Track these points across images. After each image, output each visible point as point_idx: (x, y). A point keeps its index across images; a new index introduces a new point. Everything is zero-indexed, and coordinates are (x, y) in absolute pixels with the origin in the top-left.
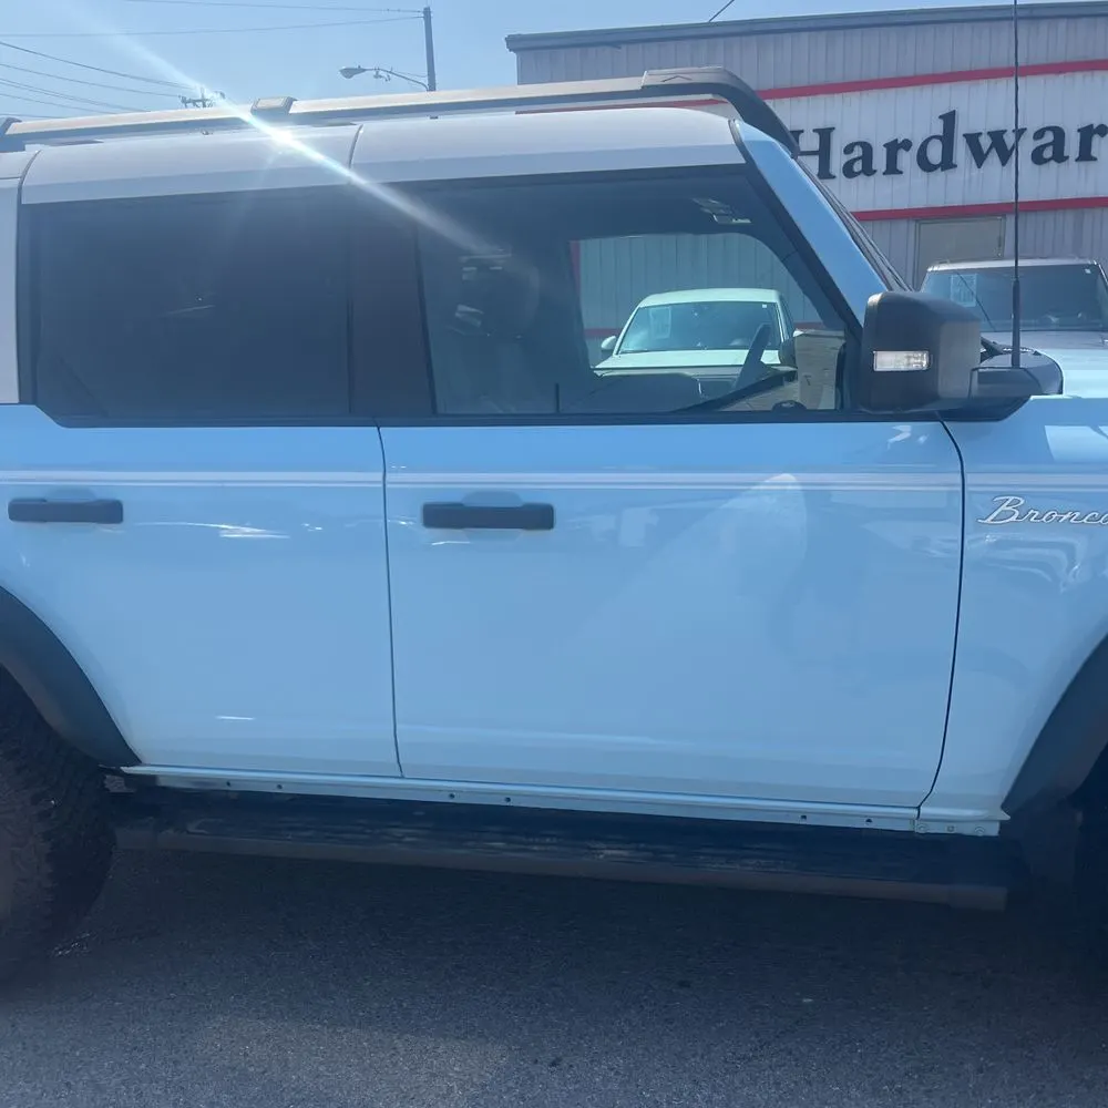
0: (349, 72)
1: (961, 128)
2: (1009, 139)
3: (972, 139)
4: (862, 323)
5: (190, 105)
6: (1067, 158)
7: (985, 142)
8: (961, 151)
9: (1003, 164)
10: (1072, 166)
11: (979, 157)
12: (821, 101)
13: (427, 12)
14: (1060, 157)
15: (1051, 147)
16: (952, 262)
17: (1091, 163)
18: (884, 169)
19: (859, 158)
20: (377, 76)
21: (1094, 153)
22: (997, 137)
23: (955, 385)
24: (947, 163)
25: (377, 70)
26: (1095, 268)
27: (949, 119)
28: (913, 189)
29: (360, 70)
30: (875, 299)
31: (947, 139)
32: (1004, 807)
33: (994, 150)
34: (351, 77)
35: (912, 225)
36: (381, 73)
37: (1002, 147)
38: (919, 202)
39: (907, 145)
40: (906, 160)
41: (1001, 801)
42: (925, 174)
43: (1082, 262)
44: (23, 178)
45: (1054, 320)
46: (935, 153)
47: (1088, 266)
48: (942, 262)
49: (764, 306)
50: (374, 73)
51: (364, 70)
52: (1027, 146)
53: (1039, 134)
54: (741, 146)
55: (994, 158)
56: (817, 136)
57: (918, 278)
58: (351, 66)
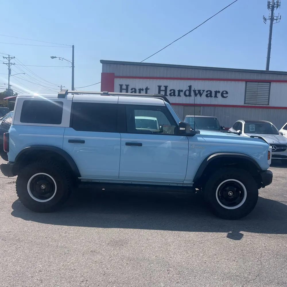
0: (53, 57)
1: (193, 89)
2: (202, 92)
3: (195, 91)
4: (178, 125)
6: (212, 97)
7: (197, 92)
8: (192, 93)
9: (200, 97)
10: (213, 98)
11: (196, 95)
12: (165, 81)
13: (73, 46)
14: (211, 96)
15: (209, 94)
16: (190, 115)
17: (217, 98)
18: (177, 95)
19: (173, 92)
21: (217, 96)
22: (199, 91)
23: (188, 132)
24: (190, 95)
25: (60, 58)
26: (216, 118)
27: (190, 87)
28: (183, 100)
29: (55, 57)
30: (180, 122)
31: (190, 90)
32: (193, 182)
33: (199, 94)
35: (183, 106)
37: (200, 93)
38: (184, 102)
39: (182, 91)
40: (182, 94)
41: (192, 181)
42: (185, 97)
43: (214, 117)
44: (73, 98)
45: (209, 127)
46: (187, 93)
47: (215, 118)
48: (189, 115)
49: (154, 120)
52: (205, 93)
53: (207, 92)
54: (165, 104)
55: (199, 95)
56: (164, 87)
57: (184, 118)
58: (53, 56)
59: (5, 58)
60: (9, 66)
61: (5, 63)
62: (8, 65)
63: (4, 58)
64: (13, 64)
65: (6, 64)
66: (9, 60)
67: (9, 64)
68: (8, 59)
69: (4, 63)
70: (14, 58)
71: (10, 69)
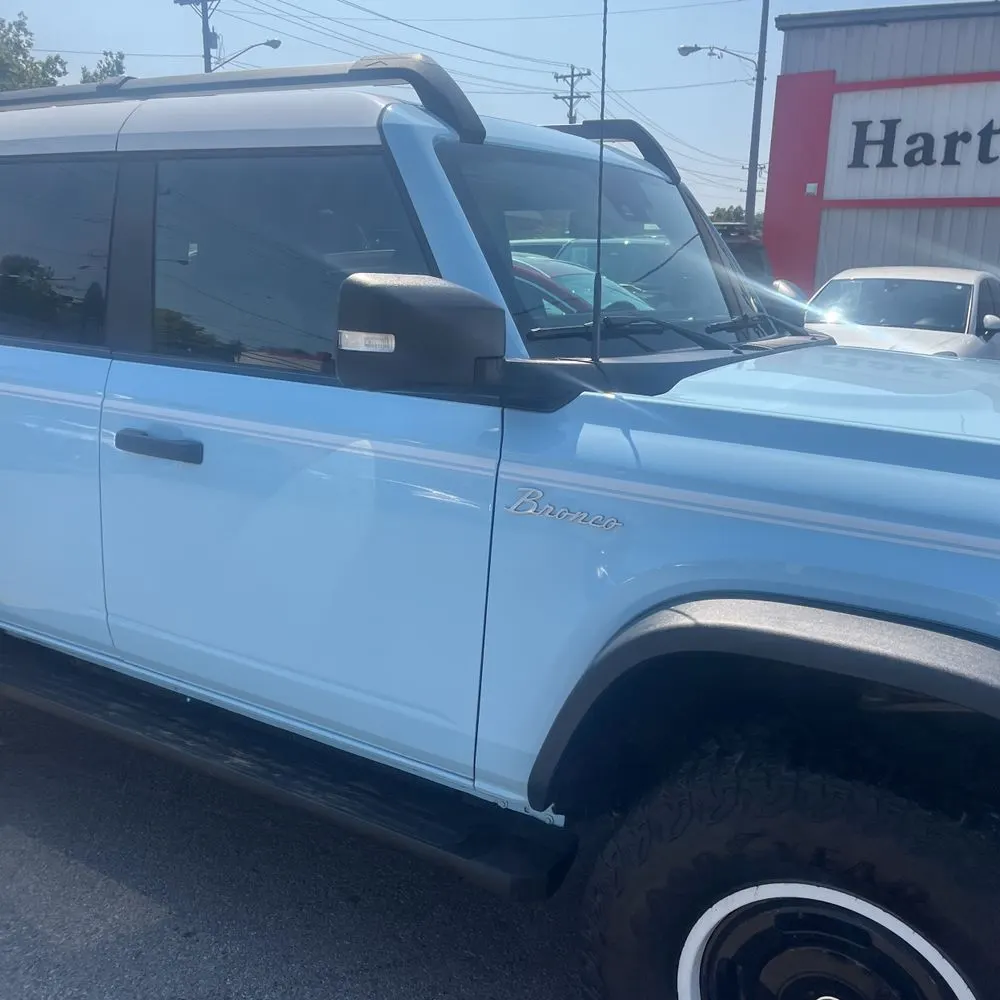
0: (685, 51)
5: (560, 80)
20: (710, 54)
25: (711, 48)
29: (697, 49)
34: (687, 54)
36: (715, 51)
49: (959, 287)
50: (709, 51)
51: (700, 49)
54: (380, 129)
58: (690, 45)
59: (561, 77)
60: (571, 107)
61: (560, 95)
62: (568, 101)
63: (557, 77)
64: (585, 97)
65: (563, 98)
66: (572, 86)
67: (571, 98)
68: (569, 80)
69: (556, 97)
70: (589, 74)
71: (575, 117)
